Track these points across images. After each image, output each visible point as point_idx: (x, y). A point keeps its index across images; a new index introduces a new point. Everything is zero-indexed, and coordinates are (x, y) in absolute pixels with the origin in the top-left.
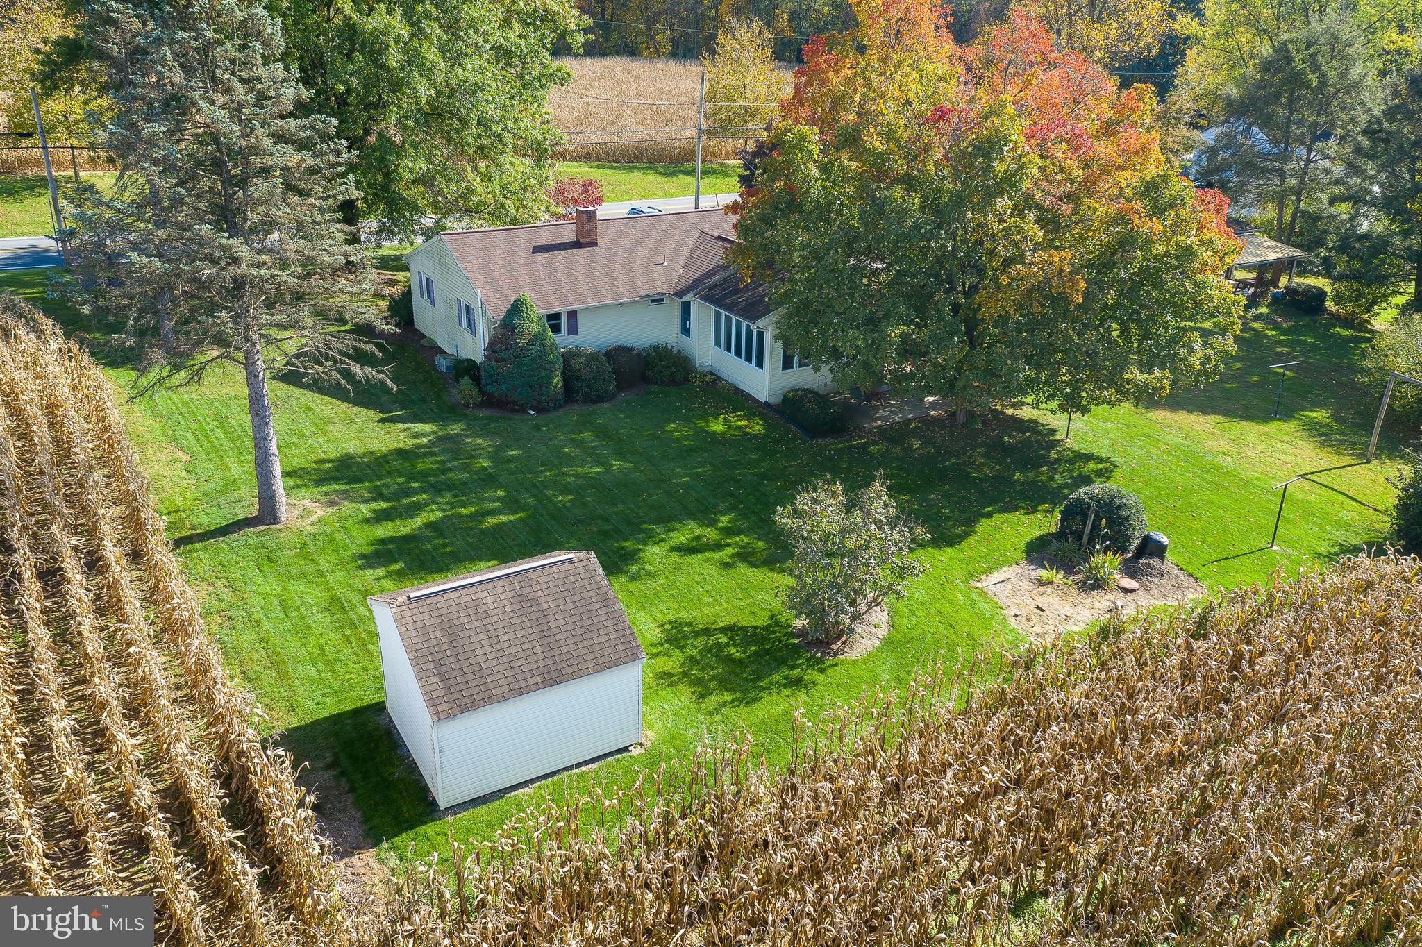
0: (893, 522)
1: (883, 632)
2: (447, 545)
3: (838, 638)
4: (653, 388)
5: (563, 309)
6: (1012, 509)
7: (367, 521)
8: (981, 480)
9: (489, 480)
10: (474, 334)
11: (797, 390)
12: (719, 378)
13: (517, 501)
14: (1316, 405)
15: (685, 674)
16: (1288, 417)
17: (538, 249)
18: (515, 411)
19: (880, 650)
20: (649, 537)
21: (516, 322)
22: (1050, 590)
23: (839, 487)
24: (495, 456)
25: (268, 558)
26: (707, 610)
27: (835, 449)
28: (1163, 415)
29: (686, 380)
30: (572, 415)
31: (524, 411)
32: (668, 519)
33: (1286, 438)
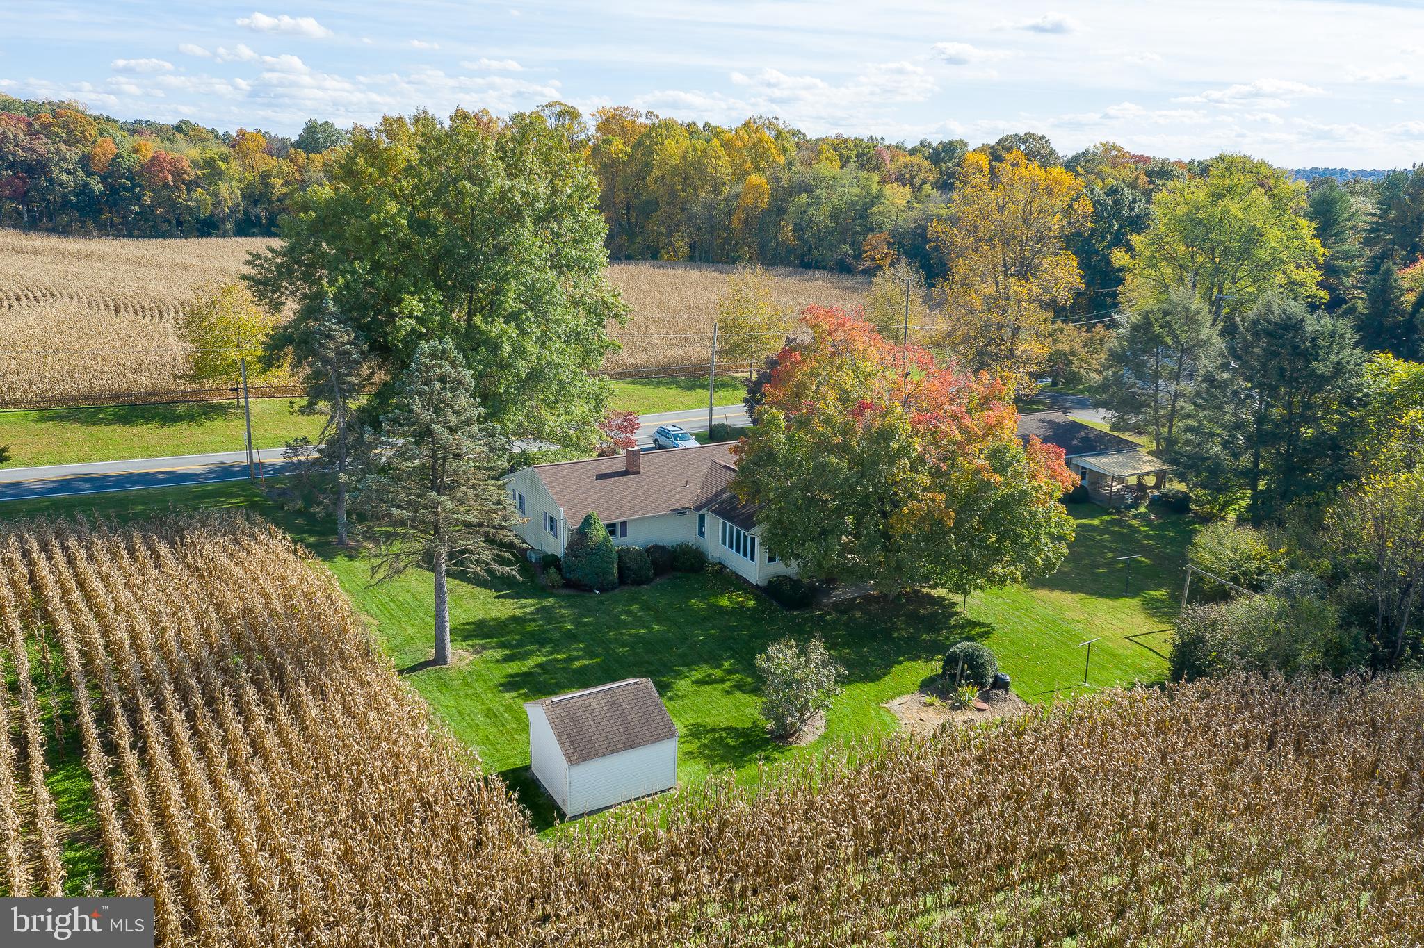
0: (825, 665)
1: (822, 732)
2: (552, 678)
3: (793, 734)
4: (679, 574)
5: (617, 520)
6: (915, 658)
7: (498, 661)
8: (899, 639)
9: (572, 637)
10: (556, 536)
11: (778, 577)
12: (725, 567)
13: (593, 652)
14: (1159, 586)
15: (701, 753)
16: (1134, 595)
17: (599, 477)
18: (585, 591)
19: (818, 742)
20: (678, 675)
21: (588, 530)
22: (931, 709)
23: (794, 643)
24: (577, 623)
25: (444, 685)
26: (714, 718)
27: (802, 618)
28: (1043, 594)
29: (702, 568)
30: (624, 592)
31: (591, 591)
32: (690, 662)
33: (1127, 611)
